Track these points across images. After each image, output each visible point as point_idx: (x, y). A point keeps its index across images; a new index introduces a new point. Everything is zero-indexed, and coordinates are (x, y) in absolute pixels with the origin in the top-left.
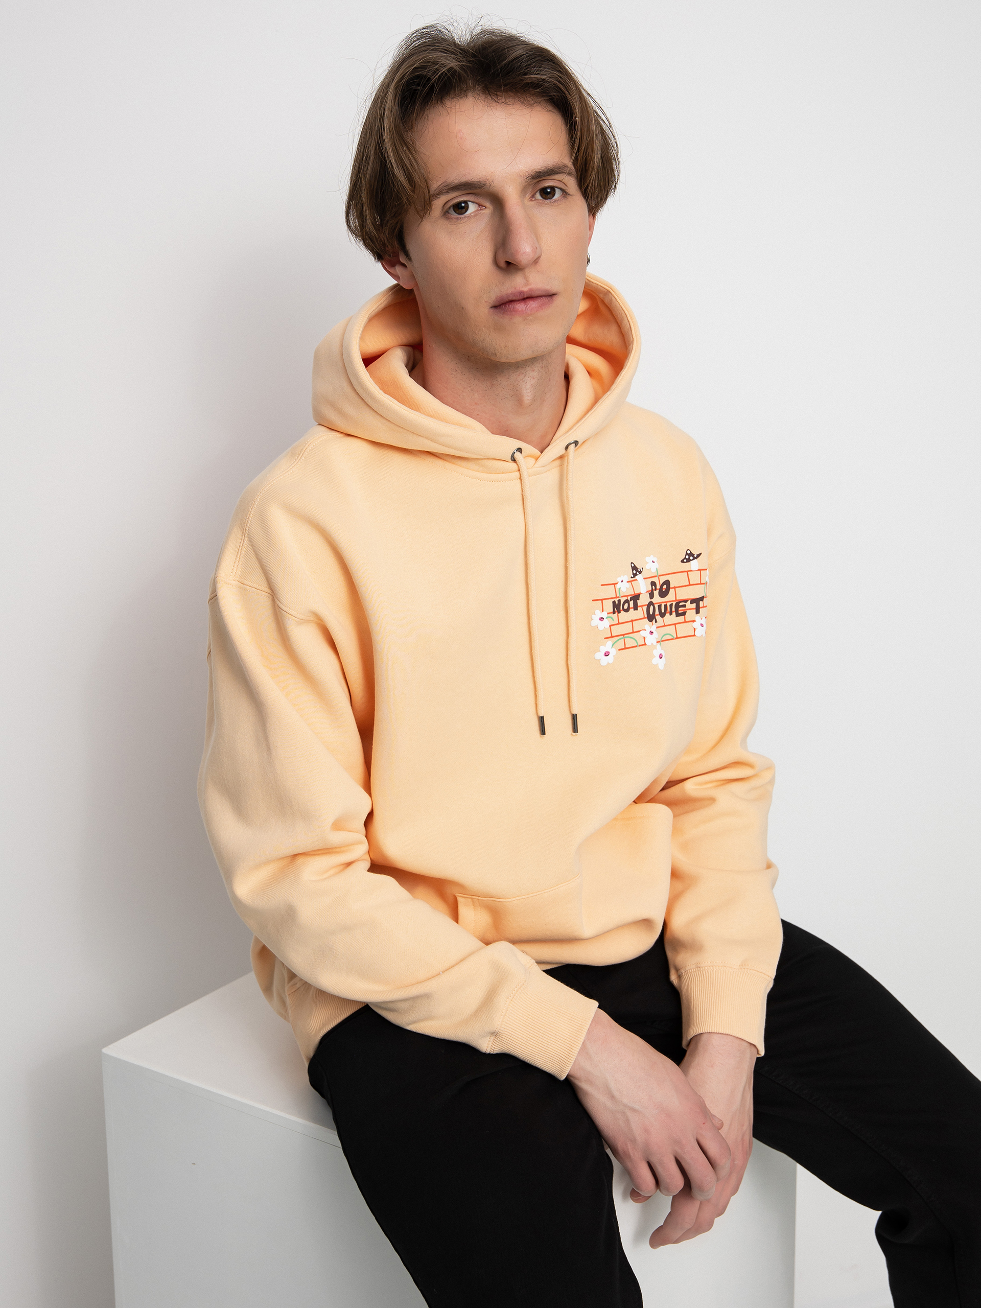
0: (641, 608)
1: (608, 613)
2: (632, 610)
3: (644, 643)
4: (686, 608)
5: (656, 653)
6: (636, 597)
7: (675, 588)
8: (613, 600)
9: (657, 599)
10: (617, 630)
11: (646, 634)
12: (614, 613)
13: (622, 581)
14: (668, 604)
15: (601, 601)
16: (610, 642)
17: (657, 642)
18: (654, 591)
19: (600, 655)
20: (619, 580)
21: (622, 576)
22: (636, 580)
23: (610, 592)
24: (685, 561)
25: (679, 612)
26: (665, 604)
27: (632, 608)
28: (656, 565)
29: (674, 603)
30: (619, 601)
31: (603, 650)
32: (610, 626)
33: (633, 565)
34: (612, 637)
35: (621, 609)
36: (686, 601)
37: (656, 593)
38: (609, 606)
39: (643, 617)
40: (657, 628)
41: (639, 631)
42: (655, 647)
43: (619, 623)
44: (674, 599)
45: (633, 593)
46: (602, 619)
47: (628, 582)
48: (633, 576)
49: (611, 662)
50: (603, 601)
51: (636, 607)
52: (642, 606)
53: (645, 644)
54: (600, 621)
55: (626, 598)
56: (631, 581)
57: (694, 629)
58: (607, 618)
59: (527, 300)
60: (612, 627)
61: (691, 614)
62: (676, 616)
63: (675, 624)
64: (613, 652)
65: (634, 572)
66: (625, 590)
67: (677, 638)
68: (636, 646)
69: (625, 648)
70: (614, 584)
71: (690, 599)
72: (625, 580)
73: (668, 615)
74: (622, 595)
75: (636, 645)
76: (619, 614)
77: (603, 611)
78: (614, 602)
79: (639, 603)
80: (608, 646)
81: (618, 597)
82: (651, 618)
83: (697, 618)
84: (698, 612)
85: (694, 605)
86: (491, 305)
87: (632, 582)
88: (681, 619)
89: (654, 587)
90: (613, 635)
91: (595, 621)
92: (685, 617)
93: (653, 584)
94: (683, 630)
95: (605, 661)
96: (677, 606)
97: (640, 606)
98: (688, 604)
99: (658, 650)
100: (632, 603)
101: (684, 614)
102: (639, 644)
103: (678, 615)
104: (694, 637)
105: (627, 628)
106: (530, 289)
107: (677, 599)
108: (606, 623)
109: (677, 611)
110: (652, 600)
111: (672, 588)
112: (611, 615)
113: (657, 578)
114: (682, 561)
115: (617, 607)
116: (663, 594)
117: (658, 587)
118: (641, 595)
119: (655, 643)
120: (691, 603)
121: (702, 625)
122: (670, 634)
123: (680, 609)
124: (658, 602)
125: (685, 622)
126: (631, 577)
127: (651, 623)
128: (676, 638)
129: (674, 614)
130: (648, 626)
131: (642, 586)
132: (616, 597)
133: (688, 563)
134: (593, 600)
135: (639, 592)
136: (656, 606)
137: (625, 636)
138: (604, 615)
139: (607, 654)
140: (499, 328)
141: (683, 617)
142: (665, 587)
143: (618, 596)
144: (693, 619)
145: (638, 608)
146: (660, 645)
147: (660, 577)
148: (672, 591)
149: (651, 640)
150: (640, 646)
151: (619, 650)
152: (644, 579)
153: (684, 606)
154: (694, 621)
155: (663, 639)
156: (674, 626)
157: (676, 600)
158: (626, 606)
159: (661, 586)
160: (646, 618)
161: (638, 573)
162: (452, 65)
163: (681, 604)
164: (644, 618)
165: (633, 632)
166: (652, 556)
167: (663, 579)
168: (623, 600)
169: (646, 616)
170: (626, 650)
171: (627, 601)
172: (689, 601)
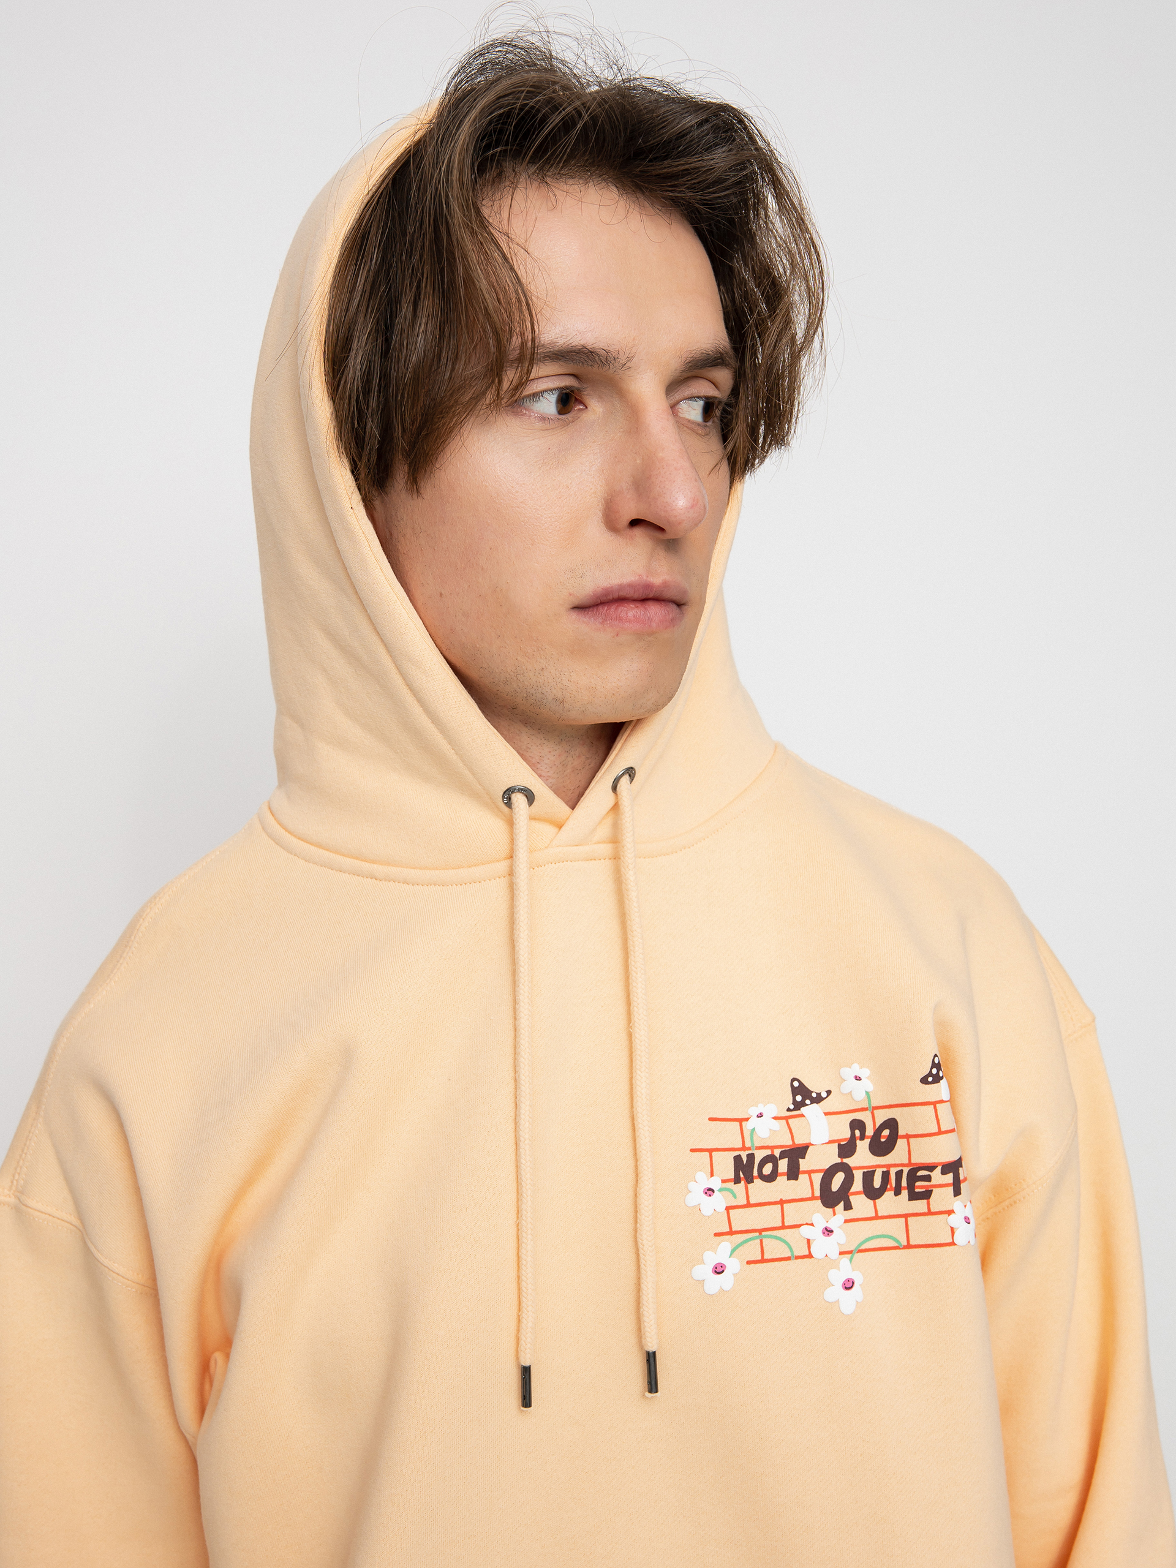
0: (806, 1176)
1: (723, 1181)
2: (782, 1180)
3: (807, 1253)
4: (933, 1182)
5: (838, 1277)
6: (796, 1153)
7: (908, 1137)
8: (737, 1153)
9: (862, 1157)
10: (743, 1219)
11: (814, 1233)
12: (737, 1180)
13: (760, 1116)
14: (893, 1172)
15: (707, 1154)
16: (726, 1245)
17: (841, 1253)
18: (858, 1142)
19: (704, 1271)
20: (753, 1112)
21: (761, 1105)
22: (802, 1116)
23: (729, 1136)
24: (930, 1079)
25: (917, 1190)
26: (885, 1170)
27: (782, 1174)
28: (867, 1085)
29: (906, 1170)
30: (751, 1157)
31: (712, 1259)
32: (728, 1209)
33: (796, 1084)
34: (731, 1233)
35: (755, 1173)
36: (931, 1168)
37: (863, 1146)
38: (726, 1166)
39: (810, 1195)
40: (846, 1221)
41: (799, 1226)
42: (835, 1265)
43: (749, 1205)
44: (907, 1162)
45: (790, 1143)
46: (709, 1191)
47: (775, 1118)
48: (792, 1107)
49: (727, 1287)
50: (714, 1154)
51: (793, 1173)
52: (809, 1173)
53: (810, 1256)
54: (704, 1196)
55: (769, 1152)
56: (786, 1118)
57: (952, 1229)
58: (720, 1190)
60: (731, 1211)
61: (942, 1197)
62: (909, 1200)
63: (906, 1216)
64: (733, 1266)
65: (799, 1098)
66: (767, 1132)
67: (909, 1246)
68: (788, 1259)
69: (763, 1261)
70: (741, 1121)
71: (939, 1164)
72: (771, 1110)
73: (889, 1195)
74: (757, 1144)
75: (789, 1255)
76: (750, 1186)
77: (713, 1175)
78: (737, 1159)
79: (804, 1164)
80: (722, 1253)
81: (749, 1149)
82: (830, 1198)
83: (957, 1204)
84: (957, 1192)
85: (949, 1178)
87: (790, 1121)
88: (920, 1205)
89: (857, 1133)
90: (734, 1230)
91: (696, 1196)
92: (928, 1204)
93: (857, 1125)
94: (923, 1229)
95: (715, 1283)
96: (913, 1177)
97: (805, 1172)
98: (937, 1176)
99: (845, 1269)
100: (783, 1165)
101: (926, 1195)
102: (797, 1253)
103: (913, 1196)
104: (952, 1247)
105: (769, 1217)
106: (664, 582)
107: (913, 1161)
108: (719, 1202)
109: (911, 1187)
110: (845, 1160)
111: (903, 1137)
112: (731, 1185)
113: (868, 1113)
114: (924, 1081)
115: (744, 1170)
116: (881, 1147)
117: (870, 1132)
118: (810, 1148)
119: (834, 1254)
120: (944, 1172)
121: (967, 1220)
122: (890, 1237)
123: (917, 1184)
124: (865, 1165)
125: (930, 1213)
126: (789, 1110)
127: (831, 1210)
128: (905, 1247)
129: (905, 1193)
130: (820, 1215)
131: (820, 1131)
132: (744, 1148)
133: (936, 1085)
134: (691, 1150)
135: (806, 1141)
136: (858, 1176)
137: (763, 1233)
138: (715, 1183)
139: (719, 1270)
141: (925, 1201)
142: (886, 1132)
143: (748, 1144)
144: (949, 1208)
145: (800, 1176)
146: (851, 1260)
147: (875, 1111)
148: (901, 1144)
149: (823, 1247)
150: (797, 1258)
151: (749, 1263)
152: (826, 1114)
153: (928, 1178)
154: (950, 1212)
155: (863, 1247)
156: (904, 1219)
157: (910, 1164)
158: (768, 1169)
159: (878, 1132)
160: (816, 1198)
161: (808, 1102)
163: (920, 1173)
164: (813, 1198)
165: (783, 1227)
166: (856, 1066)
167: (882, 1116)
168: (759, 1156)
169: (817, 1193)
170: (765, 1264)
171: (770, 1159)
172: (939, 1168)
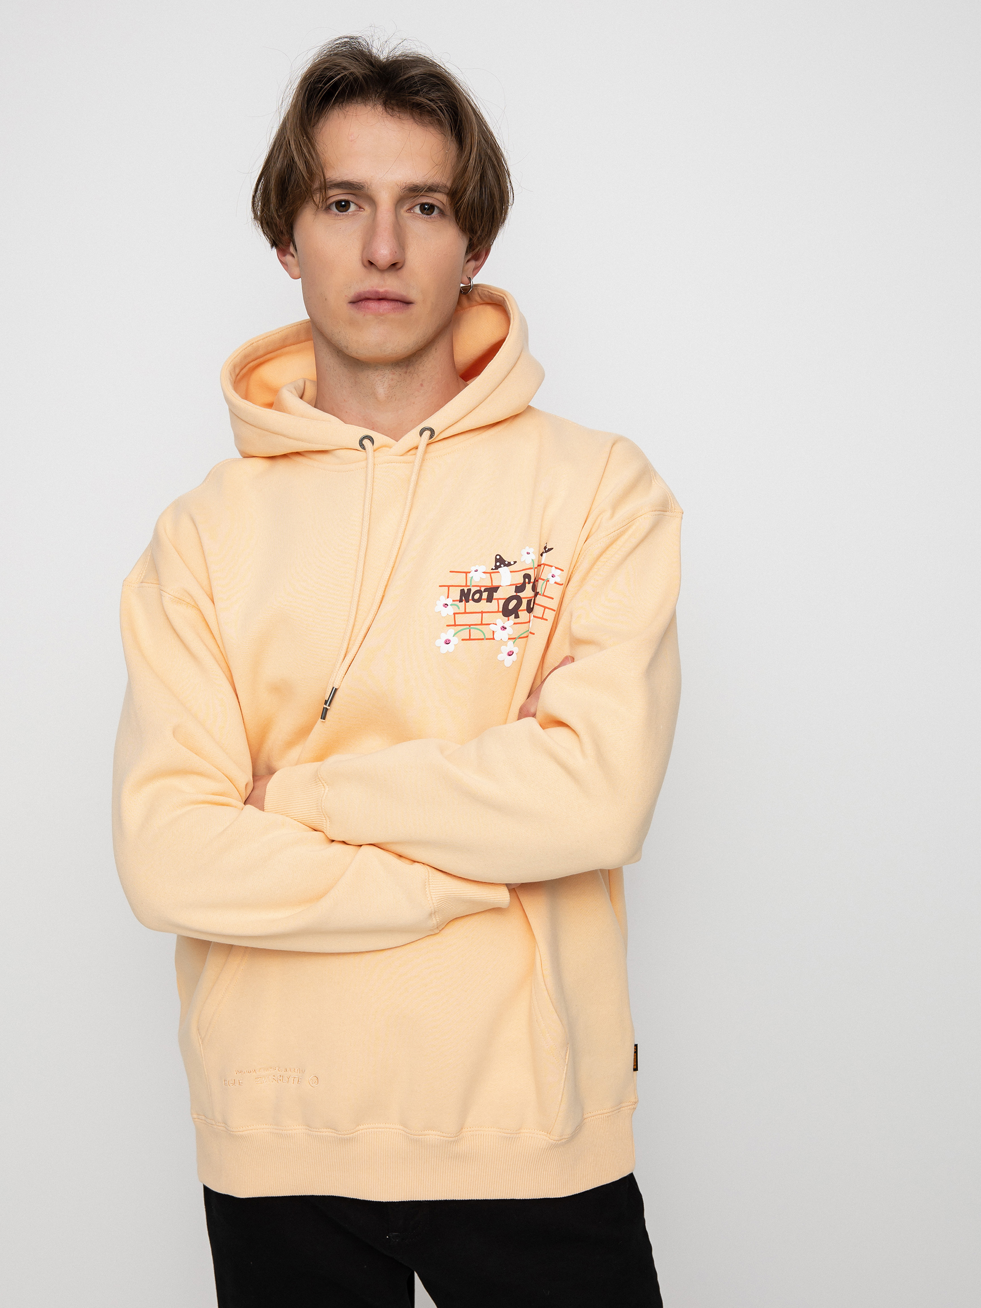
0: (496, 601)
1: (453, 601)
2: (483, 602)
3: (492, 637)
5: (506, 649)
6: (492, 590)
8: (462, 588)
10: (460, 619)
11: (497, 628)
12: (461, 601)
13: (477, 571)
15: (447, 588)
16: (452, 631)
17: (509, 639)
18: (527, 584)
19: (440, 642)
20: (473, 569)
21: (478, 566)
22: (499, 572)
23: (460, 580)
27: (484, 599)
28: (532, 556)
30: (469, 590)
31: (444, 637)
32: (454, 614)
33: (498, 557)
34: (455, 625)
35: (470, 598)
37: (529, 587)
38: (455, 594)
39: (497, 610)
40: (515, 624)
41: (490, 624)
42: (505, 643)
43: (465, 613)
45: (490, 585)
46: (446, 605)
47: (484, 572)
48: (494, 568)
49: (451, 651)
50: (451, 588)
51: (490, 599)
52: (498, 599)
53: (494, 639)
54: (444, 607)
55: (478, 588)
56: (490, 573)
58: (452, 605)
59: (382, 301)
64: (454, 641)
65: (498, 564)
66: (479, 579)
68: (483, 639)
69: (470, 639)
70: (466, 573)
72: (482, 568)
74: (473, 584)
75: (483, 637)
76: (467, 603)
77: (448, 597)
78: (462, 591)
79: (496, 595)
80: (450, 634)
81: (469, 586)
82: (506, 612)
86: (350, 300)
87: (492, 574)
89: (527, 580)
90: (456, 624)
91: (439, 607)
93: (526, 577)
95: (445, 648)
97: (496, 599)
99: (510, 646)
100: (485, 595)
102: (487, 637)
105: (476, 619)
106: (386, 291)
108: (450, 610)
110: (518, 594)
112: (457, 603)
113: (533, 570)
115: (465, 596)
117: (532, 580)
118: (501, 588)
119: (505, 639)
124: (529, 596)
126: (492, 569)
127: (507, 618)
130: (500, 620)
131: (506, 580)
132: (466, 586)
134: (440, 586)
135: (498, 584)
136: (524, 602)
137: (471, 627)
138: (449, 601)
139: (447, 642)
140: (352, 323)
145: (493, 601)
146: (514, 642)
147: (536, 569)
149: (500, 635)
150: (487, 639)
151: (463, 640)
152: (511, 572)
155: (521, 636)
158: (477, 596)
160: (500, 612)
161: (503, 566)
162: (355, 71)
164: (498, 612)
165: (482, 624)
166: (528, 547)
168: (473, 590)
169: (501, 610)
170: (471, 641)
171: (479, 592)
